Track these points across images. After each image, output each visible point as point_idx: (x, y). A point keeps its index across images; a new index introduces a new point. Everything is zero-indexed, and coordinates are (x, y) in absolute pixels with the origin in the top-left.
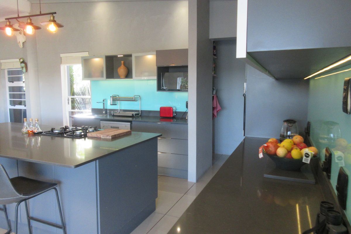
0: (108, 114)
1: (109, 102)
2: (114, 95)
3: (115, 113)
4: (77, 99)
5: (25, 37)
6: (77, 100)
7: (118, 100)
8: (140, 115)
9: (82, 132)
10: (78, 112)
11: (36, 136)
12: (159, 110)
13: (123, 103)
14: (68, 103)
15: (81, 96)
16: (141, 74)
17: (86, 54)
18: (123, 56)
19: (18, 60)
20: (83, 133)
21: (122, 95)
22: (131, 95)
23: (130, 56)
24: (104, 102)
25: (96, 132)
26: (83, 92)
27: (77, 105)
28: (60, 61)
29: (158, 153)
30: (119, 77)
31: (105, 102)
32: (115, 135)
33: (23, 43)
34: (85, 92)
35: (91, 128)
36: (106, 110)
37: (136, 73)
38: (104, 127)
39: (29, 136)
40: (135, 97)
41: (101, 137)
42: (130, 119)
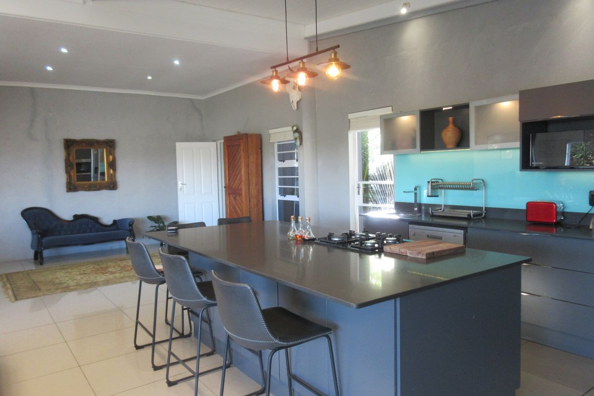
0: (423, 212)
1: (425, 192)
2: (434, 179)
3: (436, 211)
4: (372, 186)
5: (300, 93)
6: (372, 188)
7: (442, 188)
8: (484, 216)
9: (375, 243)
10: (374, 208)
11: (307, 244)
12: (524, 207)
13: (451, 192)
14: (359, 192)
15: (379, 181)
16: (486, 138)
17: (388, 111)
18: (451, 108)
19: (290, 128)
20: (376, 245)
21: (449, 178)
22: (466, 179)
23: (466, 106)
24: (416, 192)
25: (399, 244)
26: (381, 173)
27: (372, 195)
28: (347, 126)
29: (522, 293)
30: (443, 147)
31: (418, 191)
32: (433, 253)
33: (298, 103)
34: (385, 176)
35: (391, 236)
36: (420, 205)
37: (476, 137)
38: (414, 235)
39: (297, 244)
40: (474, 181)
41: (408, 255)
42: (465, 223)
